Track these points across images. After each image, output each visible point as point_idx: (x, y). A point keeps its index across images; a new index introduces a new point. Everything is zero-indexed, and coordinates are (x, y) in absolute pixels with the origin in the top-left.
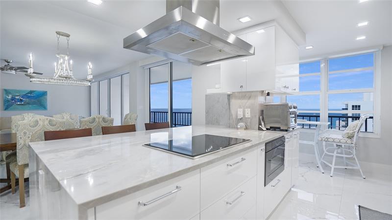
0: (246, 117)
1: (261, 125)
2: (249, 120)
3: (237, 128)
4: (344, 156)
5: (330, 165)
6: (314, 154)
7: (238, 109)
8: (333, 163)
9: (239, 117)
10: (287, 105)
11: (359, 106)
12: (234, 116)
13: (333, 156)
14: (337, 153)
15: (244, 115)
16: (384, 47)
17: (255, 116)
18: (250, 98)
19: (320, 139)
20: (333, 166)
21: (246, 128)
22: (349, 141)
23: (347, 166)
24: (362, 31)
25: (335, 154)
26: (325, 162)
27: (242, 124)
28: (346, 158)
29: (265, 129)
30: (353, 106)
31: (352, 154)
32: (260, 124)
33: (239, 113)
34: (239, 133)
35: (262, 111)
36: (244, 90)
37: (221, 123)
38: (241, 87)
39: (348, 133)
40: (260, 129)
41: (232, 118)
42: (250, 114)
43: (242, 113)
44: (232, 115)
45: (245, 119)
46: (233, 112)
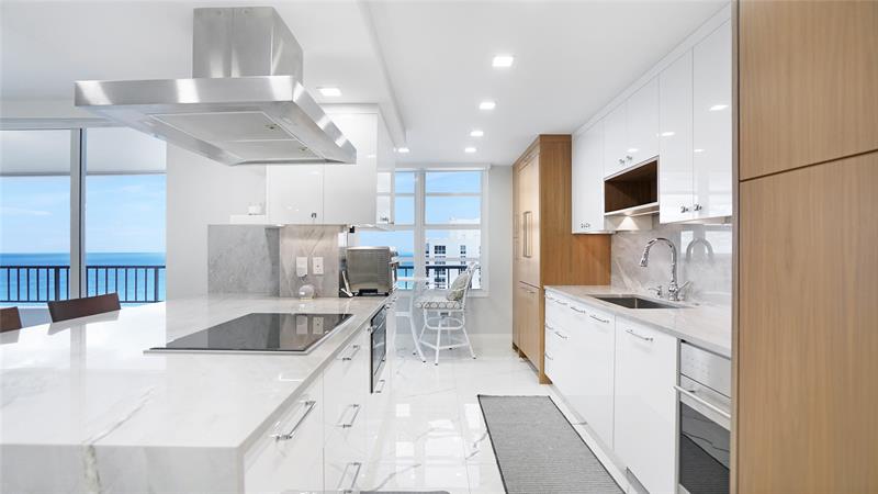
0: (315, 272)
1: (344, 286)
2: (321, 280)
3: (298, 297)
4: (448, 328)
5: (434, 347)
6: (411, 333)
7: (299, 259)
8: (438, 343)
9: (301, 274)
10: (387, 250)
11: (444, 247)
12: (288, 272)
13: (436, 332)
14: (443, 326)
15: (310, 269)
16: (492, 167)
17: (333, 272)
18: (322, 236)
19: (419, 305)
20: (437, 348)
21: (316, 296)
22: (457, 305)
23: (452, 344)
24: (475, 142)
25: (439, 328)
26: (425, 343)
27: (307, 288)
28: (452, 332)
29: (351, 295)
30: (436, 247)
31: (459, 325)
32: (342, 285)
33: (298, 266)
34: (303, 306)
35: (344, 261)
36: (318, 221)
37: (250, 289)
38: (314, 215)
39: (454, 293)
40: (342, 295)
41: (284, 278)
42: (321, 267)
43: (305, 266)
44: (284, 271)
45: (313, 278)
46: (285, 264)
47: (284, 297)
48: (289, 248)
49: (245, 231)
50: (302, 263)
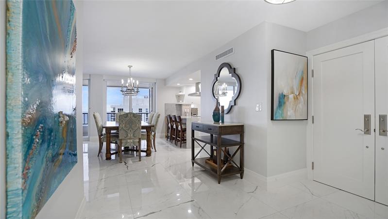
18: (189, 106)
42: (189, 111)
45: (187, 112)
46: (183, 110)
48: (183, 107)
49: (172, 104)
50: (186, 110)
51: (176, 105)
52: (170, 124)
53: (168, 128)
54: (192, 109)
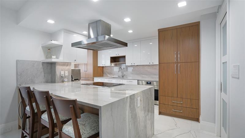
1: (72, 78)
2: (67, 77)
9: (62, 76)
17: (70, 75)
18: (67, 65)
40: (72, 81)
41: (57, 77)
42: (67, 74)
43: (63, 73)
44: (57, 75)
45: (65, 77)
46: (58, 73)
47: (57, 83)
48: (58, 69)
49: (33, 63)
50: (62, 73)
51: (43, 63)
52: (28, 108)
53: (25, 117)
54: (72, 70)
